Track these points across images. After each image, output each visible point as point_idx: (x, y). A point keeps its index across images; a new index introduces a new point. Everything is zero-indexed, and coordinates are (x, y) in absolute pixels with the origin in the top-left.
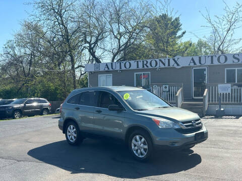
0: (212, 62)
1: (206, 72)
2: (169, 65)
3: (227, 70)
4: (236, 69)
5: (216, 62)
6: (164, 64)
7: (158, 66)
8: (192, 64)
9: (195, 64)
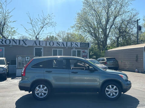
0: (46, 45)
1: (42, 50)
2: (19, 44)
3: (53, 50)
4: (58, 49)
5: (48, 45)
6: (16, 43)
7: (11, 44)
8: (35, 45)
9: (36, 45)
